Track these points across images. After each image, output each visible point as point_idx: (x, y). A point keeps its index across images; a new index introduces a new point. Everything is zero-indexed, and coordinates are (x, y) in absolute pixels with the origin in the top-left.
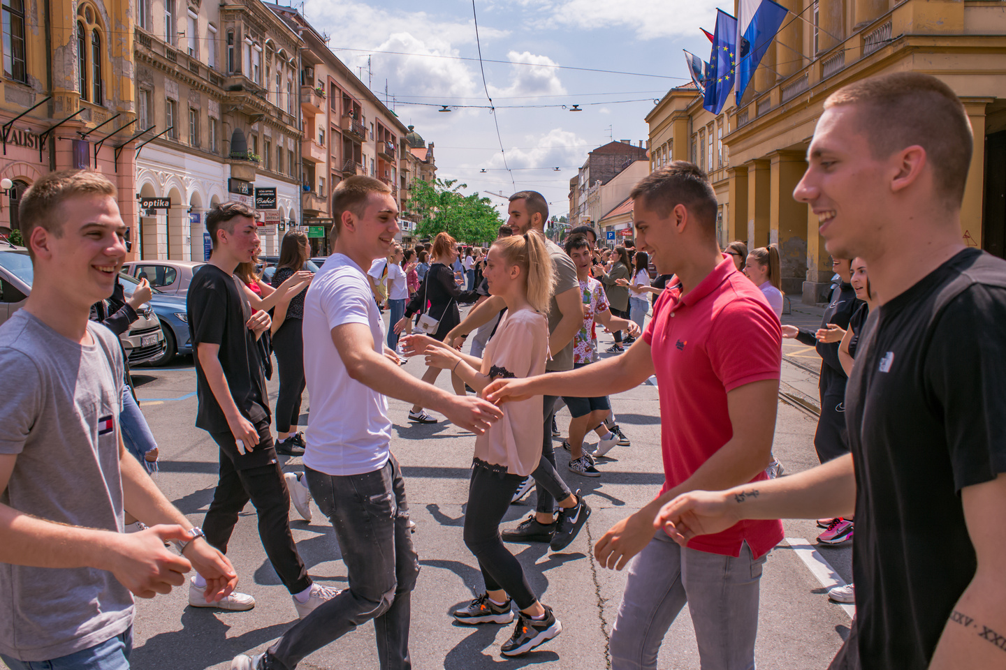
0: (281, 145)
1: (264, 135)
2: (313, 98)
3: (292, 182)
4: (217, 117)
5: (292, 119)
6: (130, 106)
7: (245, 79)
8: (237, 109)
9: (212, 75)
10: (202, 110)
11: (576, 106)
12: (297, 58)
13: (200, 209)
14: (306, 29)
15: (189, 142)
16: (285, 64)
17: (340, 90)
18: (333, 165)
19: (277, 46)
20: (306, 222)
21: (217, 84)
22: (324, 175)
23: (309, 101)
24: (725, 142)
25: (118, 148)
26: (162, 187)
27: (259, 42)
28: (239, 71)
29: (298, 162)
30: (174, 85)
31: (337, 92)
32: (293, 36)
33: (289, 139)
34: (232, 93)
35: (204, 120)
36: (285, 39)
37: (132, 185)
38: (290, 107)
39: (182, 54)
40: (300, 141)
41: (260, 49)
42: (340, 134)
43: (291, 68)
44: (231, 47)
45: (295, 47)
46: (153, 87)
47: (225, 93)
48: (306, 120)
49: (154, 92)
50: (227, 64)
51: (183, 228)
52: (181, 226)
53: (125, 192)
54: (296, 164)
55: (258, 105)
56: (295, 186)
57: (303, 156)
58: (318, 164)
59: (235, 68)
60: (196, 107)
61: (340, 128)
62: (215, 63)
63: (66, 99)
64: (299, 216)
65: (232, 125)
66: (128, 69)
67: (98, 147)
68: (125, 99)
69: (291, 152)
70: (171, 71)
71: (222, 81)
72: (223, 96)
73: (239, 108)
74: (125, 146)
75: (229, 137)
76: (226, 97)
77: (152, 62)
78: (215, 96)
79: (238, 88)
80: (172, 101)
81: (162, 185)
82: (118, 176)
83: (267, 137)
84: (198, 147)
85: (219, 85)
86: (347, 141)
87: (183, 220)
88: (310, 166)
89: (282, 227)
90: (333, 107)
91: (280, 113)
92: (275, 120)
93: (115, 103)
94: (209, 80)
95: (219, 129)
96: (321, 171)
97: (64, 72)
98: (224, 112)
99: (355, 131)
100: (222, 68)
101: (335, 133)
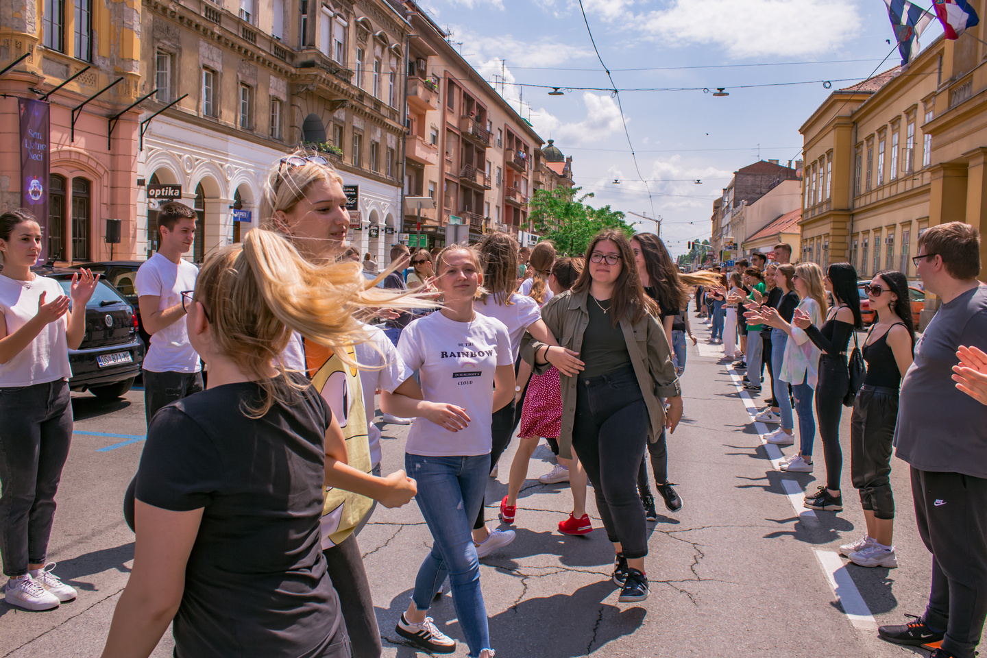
0: (378, 140)
1: (354, 127)
2: (421, 91)
3: (391, 183)
4: (283, 98)
5: (393, 114)
6: (132, 66)
7: (319, 54)
8: (307, 89)
9: (277, 47)
10: (259, 87)
11: (721, 90)
12: (404, 45)
13: (252, 205)
14: (416, 14)
15: (236, 123)
16: (386, 49)
17: (460, 89)
18: (448, 169)
19: (374, 25)
20: (407, 229)
21: (285, 58)
22: (436, 179)
23: (416, 93)
24: (927, 130)
25: (113, 119)
26: (188, 174)
27: (344, 15)
28: (312, 45)
29: (400, 161)
30: (215, 50)
31: (456, 90)
32: (398, 19)
33: (389, 135)
34: (303, 70)
35: (262, 99)
36: (388, 21)
37: (131, 168)
38: (393, 99)
39: (229, 16)
40: (404, 138)
41: (345, 23)
42: (459, 136)
43: (395, 55)
44: (304, 16)
45: (401, 33)
46: (180, 50)
47: (293, 70)
48: (413, 117)
49: (180, 55)
50: (299, 37)
51: (222, 227)
52: (219, 225)
53: (121, 176)
54: (397, 164)
55: (337, 87)
56: (395, 188)
57: (406, 154)
58: (427, 167)
59: (308, 41)
60: (250, 82)
61: (459, 130)
62: (283, 35)
63: (14, 43)
64: (399, 222)
65: (303, 110)
66: (131, 19)
67: (76, 114)
68: (126, 56)
69: (392, 150)
70: (209, 33)
71: (292, 56)
72: (292, 74)
73: (311, 88)
74: (121, 117)
75: (299, 122)
76: (296, 74)
77: (177, 16)
78: (280, 73)
79: (310, 65)
80: (213, 72)
81: (189, 171)
82: (113, 155)
83: (358, 129)
84: (252, 130)
85: (288, 60)
86: (468, 145)
87: (222, 218)
88: (417, 168)
89: (374, 234)
90: (450, 104)
91: (378, 104)
92: (367, 110)
93: (112, 61)
94: (273, 53)
95: (285, 111)
96: (432, 174)
97: (12, 6)
98: (293, 92)
99: (477, 134)
100: (292, 40)
101: (452, 135)
